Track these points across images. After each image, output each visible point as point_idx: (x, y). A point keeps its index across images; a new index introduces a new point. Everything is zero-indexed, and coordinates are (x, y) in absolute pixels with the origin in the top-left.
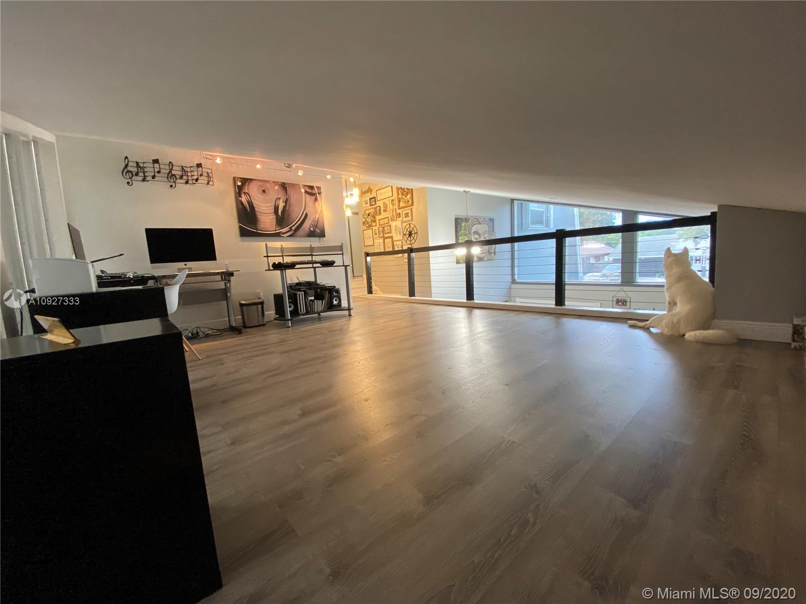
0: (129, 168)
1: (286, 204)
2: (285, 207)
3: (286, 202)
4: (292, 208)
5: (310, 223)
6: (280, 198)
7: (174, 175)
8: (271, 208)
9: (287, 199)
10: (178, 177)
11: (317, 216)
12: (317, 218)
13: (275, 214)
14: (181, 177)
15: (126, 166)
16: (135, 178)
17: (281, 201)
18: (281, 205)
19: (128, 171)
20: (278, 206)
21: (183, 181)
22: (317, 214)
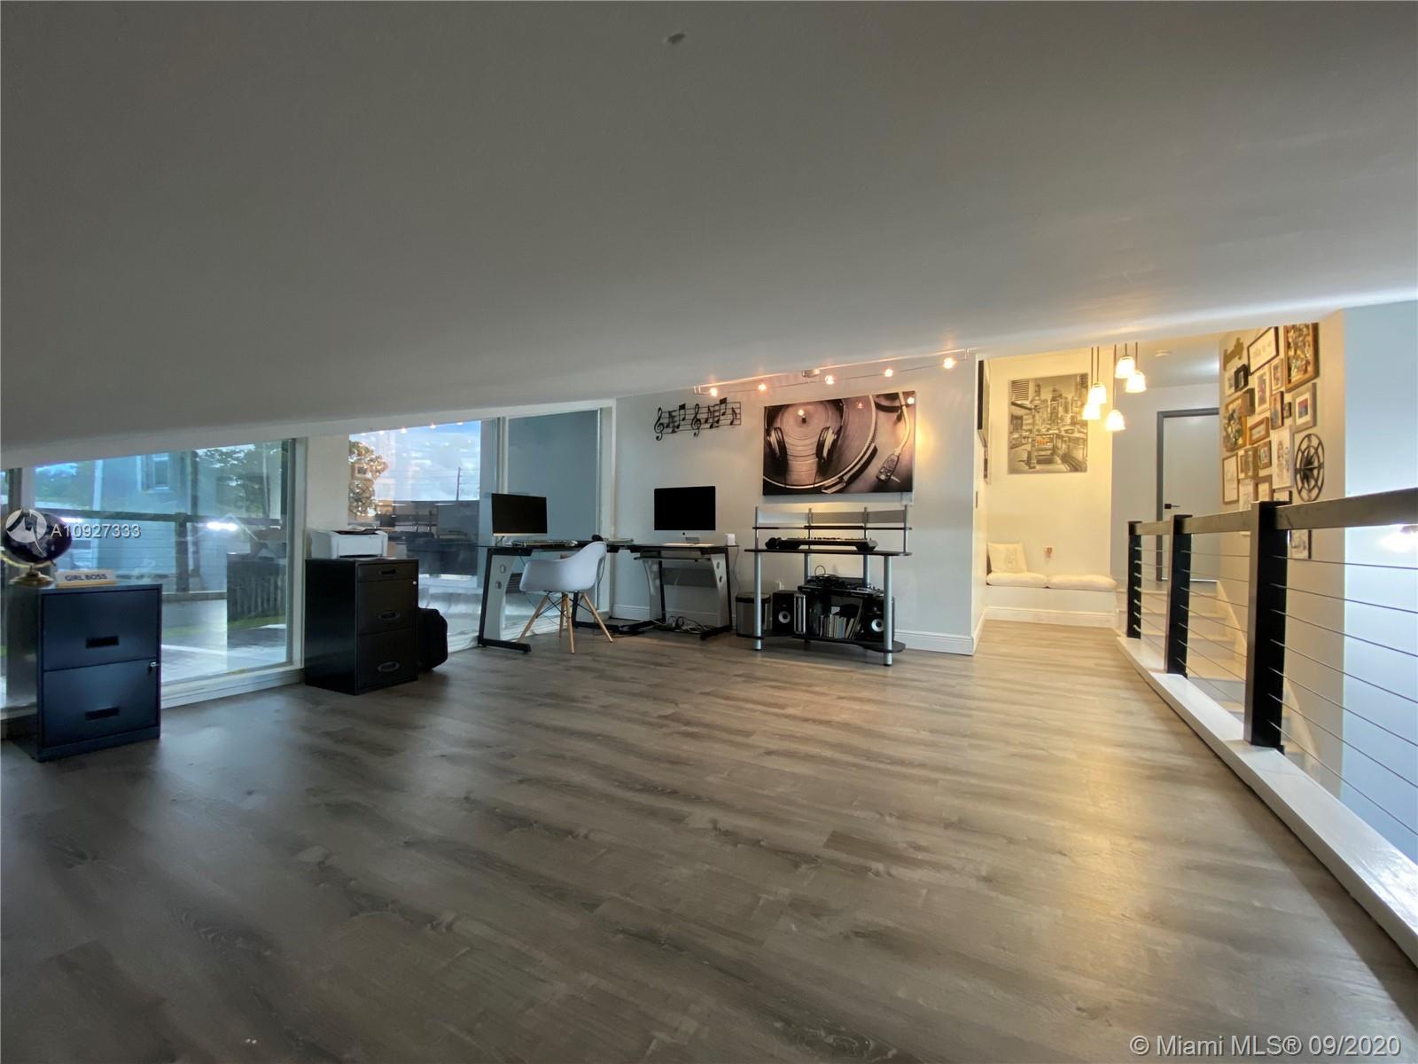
0: (661, 421)
1: (838, 437)
2: (835, 443)
3: (838, 433)
4: (847, 442)
5: (880, 466)
6: (828, 428)
7: (699, 420)
8: (810, 447)
9: (841, 427)
10: (703, 421)
11: (897, 452)
12: (897, 453)
13: (817, 457)
14: (706, 421)
15: (660, 418)
16: (666, 430)
17: (831, 431)
18: (830, 438)
19: (661, 424)
20: (824, 441)
21: (708, 426)
22: (897, 447)
